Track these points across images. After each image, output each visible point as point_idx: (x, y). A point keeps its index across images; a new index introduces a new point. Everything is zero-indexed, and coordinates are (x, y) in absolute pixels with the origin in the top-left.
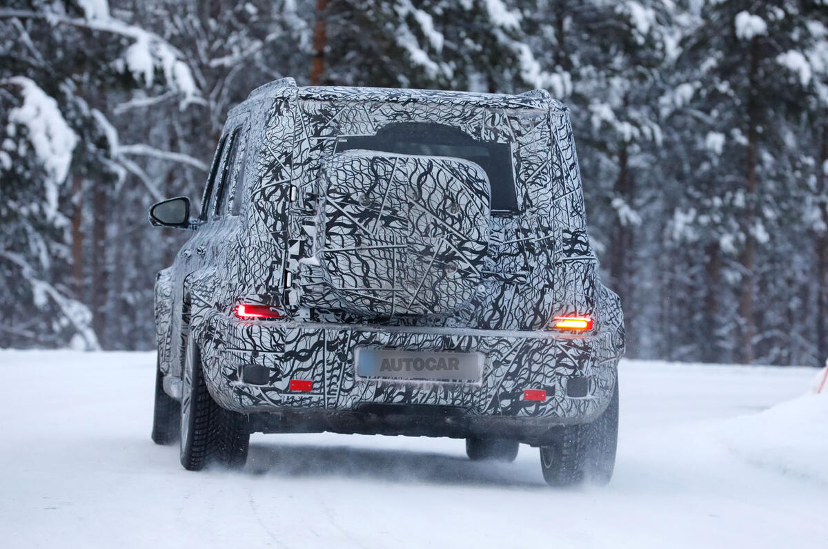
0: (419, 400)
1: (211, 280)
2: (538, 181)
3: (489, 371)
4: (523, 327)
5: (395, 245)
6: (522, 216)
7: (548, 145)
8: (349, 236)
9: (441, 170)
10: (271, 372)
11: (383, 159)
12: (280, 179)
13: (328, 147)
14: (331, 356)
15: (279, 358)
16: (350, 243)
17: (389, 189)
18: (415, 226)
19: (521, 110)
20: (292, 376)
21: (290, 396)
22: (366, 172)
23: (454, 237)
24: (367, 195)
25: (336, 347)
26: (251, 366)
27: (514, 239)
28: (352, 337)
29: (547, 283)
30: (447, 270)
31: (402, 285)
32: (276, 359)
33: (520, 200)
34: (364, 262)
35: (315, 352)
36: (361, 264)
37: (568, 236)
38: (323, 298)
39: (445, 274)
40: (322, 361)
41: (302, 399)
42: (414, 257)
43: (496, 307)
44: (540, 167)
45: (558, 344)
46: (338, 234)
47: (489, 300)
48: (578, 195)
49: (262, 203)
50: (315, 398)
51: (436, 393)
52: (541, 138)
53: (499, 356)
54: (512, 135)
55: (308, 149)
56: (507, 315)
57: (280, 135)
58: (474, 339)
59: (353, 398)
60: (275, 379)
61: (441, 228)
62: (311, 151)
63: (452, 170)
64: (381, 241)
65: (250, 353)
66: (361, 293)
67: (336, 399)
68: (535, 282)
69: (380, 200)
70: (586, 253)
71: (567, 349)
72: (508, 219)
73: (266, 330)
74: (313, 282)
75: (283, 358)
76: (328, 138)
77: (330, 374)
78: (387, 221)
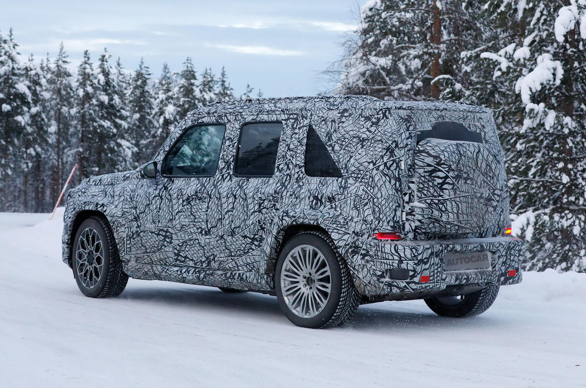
0: (472, 281)
3: (496, 262)
5: (469, 194)
8: (452, 190)
10: (411, 272)
12: (394, 157)
14: (437, 260)
16: (452, 194)
17: (465, 161)
18: (476, 183)
20: (421, 273)
21: (421, 285)
22: (456, 152)
23: (491, 188)
24: (457, 166)
25: (439, 255)
26: (398, 269)
28: (445, 249)
30: (488, 207)
31: (471, 217)
32: (414, 264)
34: (457, 205)
35: (430, 259)
38: (428, 226)
40: (433, 264)
41: (426, 287)
42: (476, 200)
49: (386, 171)
50: (431, 286)
51: (478, 276)
53: (500, 253)
54: (482, 128)
55: (405, 138)
59: (446, 283)
60: (413, 276)
61: (486, 183)
62: (407, 139)
64: (464, 192)
65: (397, 262)
66: (455, 223)
67: (439, 285)
69: (463, 168)
73: (408, 247)
74: (424, 217)
75: (417, 263)
76: (413, 132)
77: (437, 271)
78: (466, 180)
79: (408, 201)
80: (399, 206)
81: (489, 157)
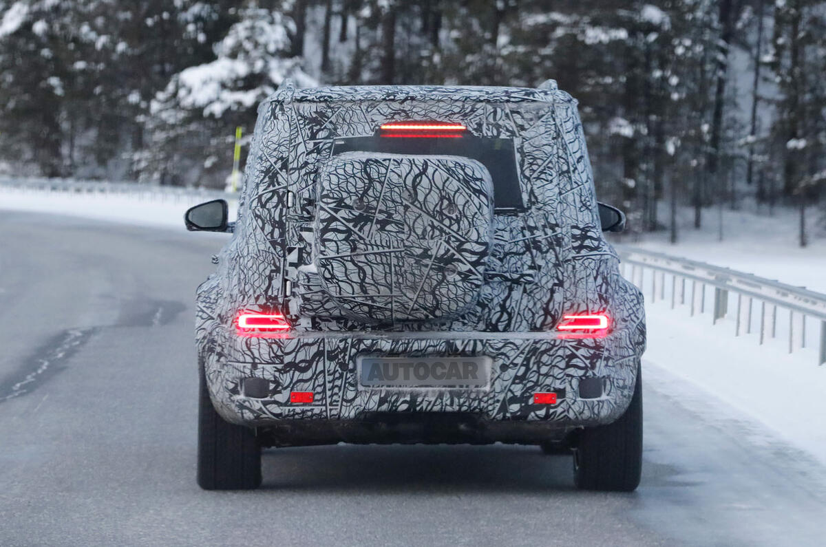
0: (424, 408)
1: (214, 291)
2: (543, 176)
3: (496, 375)
4: (534, 329)
5: (392, 249)
6: (527, 214)
7: (553, 139)
8: (344, 242)
9: (437, 169)
10: (271, 384)
11: (376, 161)
12: (277, 185)
13: (325, 150)
14: (332, 366)
15: (278, 370)
16: (345, 249)
17: (383, 191)
18: (412, 229)
19: (524, 104)
20: (293, 387)
21: (291, 408)
22: (359, 175)
23: (453, 239)
24: (361, 199)
25: (337, 356)
26: (252, 379)
27: (520, 237)
28: (353, 346)
29: (556, 281)
30: (446, 273)
31: (401, 291)
32: (275, 371)
33: (525, 197)
34: (360, 268)
35: (315, 363)
36: (357, 271)
37: (577, 232)
38: (323, 306)
39: (444, 277)
40: (323, 372)
41: (303, 412)
42: (412, 261)
43: (503, 308)
44: (545, 161)
45: (567, 344)
46: (332, 241)
47: (496, 301)
48: (587, 189)
49: (259, 211)
50: (317, 410)
51: (442, 399)
52: (546, 132)
53: (506, 359)
54: (515, 130)
55: (304, 152)
56: (515, 316)
57: (275, 139)
58: (479, 343)
59: (356, 408)
60: (275, 392)
61: (438, 229)
62: (307, 155)
63: (448, 169)
64: (377, 246)
65: (249, 366)
66: (359, 300)
67: (339, 410)
68: (544, 281)
69: (375, 203)
70: (596, 248)
71: (577, 349)
72: (513, 217)
73: (264, 342)
74: (311, 290)
75: (281, 370)
76: (325, 141)
77: (331, 384)
78: (383, 224)
79: (296, 261)
80: (277, 270)
81: (448, 183)
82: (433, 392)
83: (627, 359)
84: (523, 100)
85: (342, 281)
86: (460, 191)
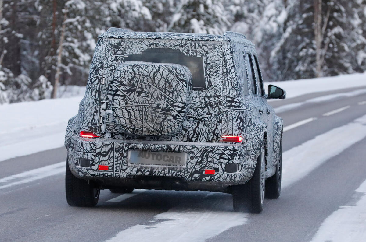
0: (157, 174)
1: (74, 120)
2: (215, 74)
3: (189, 161)
4: (208, 141)
5: (143, 104)
6: (207, 90)
7: (221, 58)
8: (122, 100)
9: (164, 70)
10: (90, 161)
11: (138, 65)
12: (98, 74)
13: (120, 60)
14: (117, 154)
15: (94, 156)
16: (123, 104)
17: (140, 79)
18: (152, 96)
19: (209, 42)
20: (100, 163)
21: (99, 172)
22: (130, 71)
23: (170, 101)
24: (130, 82)
25: (119, 150)
26: (83, 159)
27: (203, 101)
28: (126, 146)
29: (219, 121)
30: (167, 116)
31: (147, 123)
32: (92, 156)
33: (207, 83)
34: (129, 112)
35: (109, 153)
36: (128, 113)
37: (229, 99)
38: (114, 128)
39: (166, 117)
40: (113, 157)
41: (104, 174)
42: (152, 110)
43: (195, 132)
44: (216, 68)
45: (220, 148)
46: (117, 100)
47: (191, 128)
48: (235, 80)
49: (91, 85)
50: (110, 174)
51: (164, 171)
52: (218, 55)
53: (193, 154)
54: (204, 53)
55: (111, 60)
56: (200, 135)
57: (99, 54)
58: (181, 146)
59: (127, 173)
60: (92, 165)
61: (164, 96)
62: (112, 61)
63: (169, 70)
64: (137, 102)
65: (82, 153)
66: (128, 126)
67: (119, 174)
68: (213, 120)
69: (136, 84)
70: (238, 107)
71: (225, 151)
72: (201, 92)
73: (88, 143)
74: (109, 121)
75: (95, 155)
76: (120, 56)
77: (116, 162)
78: (140, 93)
79: (105, 108)
80: (97, 112)
81: (169, 76)
82: (161, 167)
83: (251, 156)
84: (208, 40)
85: (121, 118)
86: (174, 80)
